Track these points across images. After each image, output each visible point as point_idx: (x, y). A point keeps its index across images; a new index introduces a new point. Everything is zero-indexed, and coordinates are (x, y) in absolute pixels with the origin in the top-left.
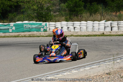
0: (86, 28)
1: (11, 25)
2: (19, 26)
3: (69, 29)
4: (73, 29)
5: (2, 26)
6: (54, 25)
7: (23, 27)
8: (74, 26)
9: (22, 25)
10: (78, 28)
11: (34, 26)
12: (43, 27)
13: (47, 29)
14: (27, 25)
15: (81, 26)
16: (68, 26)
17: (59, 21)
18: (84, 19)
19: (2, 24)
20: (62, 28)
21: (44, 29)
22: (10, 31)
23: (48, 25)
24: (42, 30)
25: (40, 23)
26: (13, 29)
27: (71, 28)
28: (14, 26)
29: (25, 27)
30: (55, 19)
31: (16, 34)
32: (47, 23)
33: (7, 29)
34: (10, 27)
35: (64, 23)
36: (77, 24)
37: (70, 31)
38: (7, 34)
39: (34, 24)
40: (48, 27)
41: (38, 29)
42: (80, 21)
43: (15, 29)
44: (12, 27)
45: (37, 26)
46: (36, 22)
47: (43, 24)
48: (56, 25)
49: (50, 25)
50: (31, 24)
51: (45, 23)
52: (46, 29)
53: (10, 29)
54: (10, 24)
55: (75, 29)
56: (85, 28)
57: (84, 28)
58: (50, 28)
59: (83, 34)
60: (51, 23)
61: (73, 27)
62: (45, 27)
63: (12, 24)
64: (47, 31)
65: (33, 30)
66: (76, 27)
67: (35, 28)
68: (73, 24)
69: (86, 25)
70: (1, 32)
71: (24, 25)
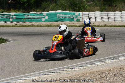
1: (44, 15)
2: (52, 15)
3: (103, 19)
4: (107, 19)
5: (35, 15)
6: (88, 15)
7: (56, 16)
8: (108, 16)
9: (55, 14)
10: (112, 18)
11: (67, 16)
12: (76, 17)
13: (81, 19)
14: (60, 14)
15: (115, 16)
16: (102, 16)
17: (92, 11)
18: (119, 9)
19: (35, 13)
20: (96, 18)
21: (77, 19)
22: (43, 20)
23: (81, 15)
24: (75, 19)
25: (73, 13)
26: (46, 18)
27: (105, 18)
28: (47, 15)
29: (58, 16)
31: (49, 23)
32: (81, 13)
33: (40, 19)
35: (98, 13)
36: (111, 14)
37: (104, 21)
38: (40, 23)
39: (67, 14)
40: (81, 16)
41: (71, 19)
42: (115, 12)
43: (48, 18)
44: (45, 16)
45: (70, 15)
46: (70, 11)
47: (76, 14)
48: (89, 15)
49: (83, 15)
50: (64, 14)
51: (78, 13)
52: (79, 19)
53: (42, 18)
54: (43, 13)
55: (109, 19)
56: (119, 18)
59: (117, 25)
60: (84, 13)
61: (107, 18)
62: (78, 16)
63: (45, 13)
64: (80, 21)
65: (66, 20)
66: (110, 17)
67: (69, 18)
68: (107, 15)
69: (120, 15)
70: (33, 21)
71: (57, 14)
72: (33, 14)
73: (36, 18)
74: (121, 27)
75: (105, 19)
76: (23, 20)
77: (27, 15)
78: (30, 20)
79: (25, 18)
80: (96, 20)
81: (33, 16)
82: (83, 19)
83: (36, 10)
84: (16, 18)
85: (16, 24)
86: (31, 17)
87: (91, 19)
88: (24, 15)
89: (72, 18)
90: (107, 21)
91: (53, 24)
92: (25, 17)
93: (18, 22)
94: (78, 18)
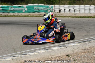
0: (84, 10)
1: (24, 7)
2: (30, 7)
3: (70, 11)
4: (74, 11)
5: (17, 7)
6: (59, 8)
7: (34, 8)
8: (75, 9)
9: (33, 7)
10: (77, 10)
11: (42, 8)
12: (50, 9)
13: (53, 11)
14: (37, 7)
15: (80, 9)
16: (70, 9)
19: (17, 5)
20: (65, 10)
22: (24, 11)
23: (53, 7)
24: (49, 11)
25: (47, 6)
26: (25, 10)
28: (26, 7)
29: (35, 8)
30: (62, 3)
33: (21, 10)
34: (23, 9)
36: (77, 7)
37: (71, 13)
39: (42, 6)
40: (53, 9)
42: (80, 5)
43: (28, 10)
44: (25, 8)
45: (44, 8)
46: (44, 4)
47: (49, 7)
48: (60, 7)
49: (55, 8)
50: (40, 6)
51: (51, 6)
53: (23, 10)
54: (23, 6)
55: (75, 11)
57: (82, 10)
58: (55, 10)
60: (56, 6)
61: (74, 10)
62: (51, 9)
63: (25, 6)
65: (41, 11)
66: (76, 10)
67: (43, 9)
68: (73, 7)
69: (84, 8)
70: (16, 12)
71: (35, 7)
72: (15, 7)
73: (18, 10)
74: (81, 18)
75: (71, 11)
76: (7, 11)
77: (11, 7)
78: (13, 11)
79: (9, 10)
80: (65, 12)
81: (15, 8)
82: (55, 11)
83: (21, 3)
84: (2, 10)
85: (1, 15)
86: (14, 9)
87: (61, 11)
88: (9, 7)
89: (46, 10)
90: (74, 12)
91: (30, 14)
92: (9, 8)
93: (4, 13)
94: (51, 10)
